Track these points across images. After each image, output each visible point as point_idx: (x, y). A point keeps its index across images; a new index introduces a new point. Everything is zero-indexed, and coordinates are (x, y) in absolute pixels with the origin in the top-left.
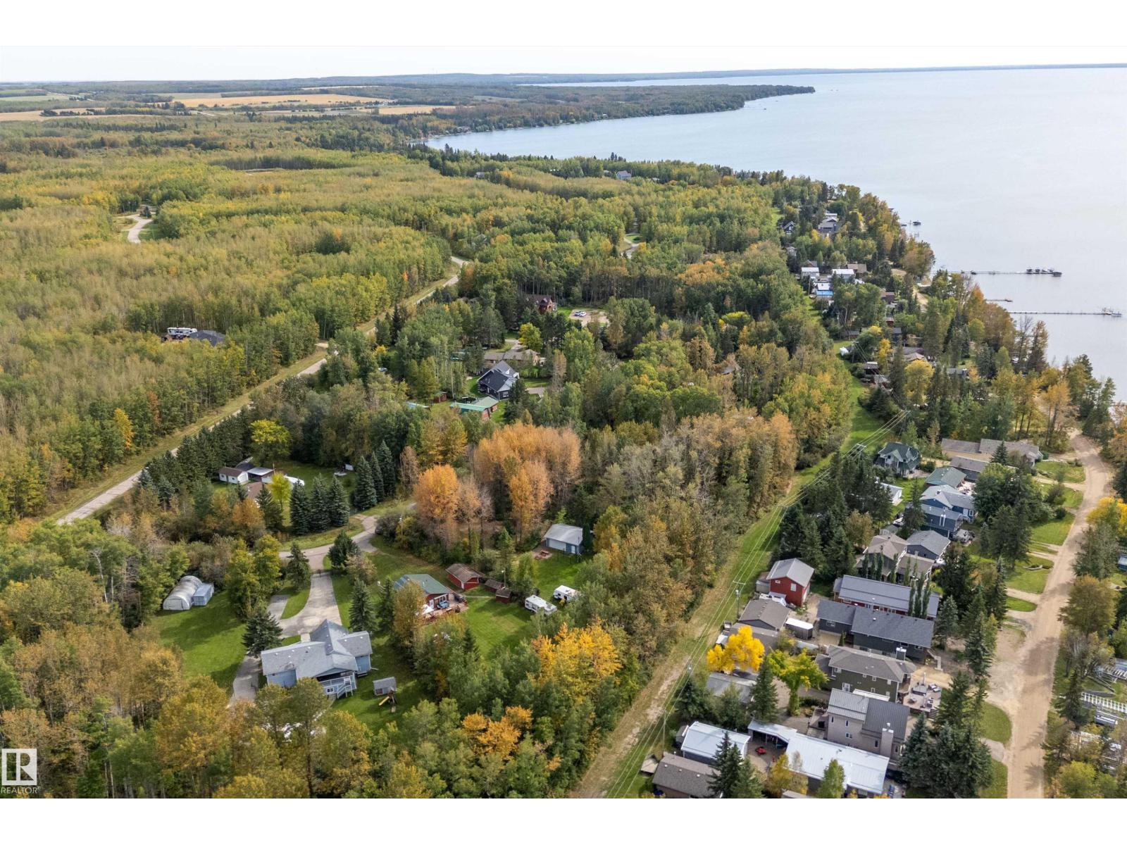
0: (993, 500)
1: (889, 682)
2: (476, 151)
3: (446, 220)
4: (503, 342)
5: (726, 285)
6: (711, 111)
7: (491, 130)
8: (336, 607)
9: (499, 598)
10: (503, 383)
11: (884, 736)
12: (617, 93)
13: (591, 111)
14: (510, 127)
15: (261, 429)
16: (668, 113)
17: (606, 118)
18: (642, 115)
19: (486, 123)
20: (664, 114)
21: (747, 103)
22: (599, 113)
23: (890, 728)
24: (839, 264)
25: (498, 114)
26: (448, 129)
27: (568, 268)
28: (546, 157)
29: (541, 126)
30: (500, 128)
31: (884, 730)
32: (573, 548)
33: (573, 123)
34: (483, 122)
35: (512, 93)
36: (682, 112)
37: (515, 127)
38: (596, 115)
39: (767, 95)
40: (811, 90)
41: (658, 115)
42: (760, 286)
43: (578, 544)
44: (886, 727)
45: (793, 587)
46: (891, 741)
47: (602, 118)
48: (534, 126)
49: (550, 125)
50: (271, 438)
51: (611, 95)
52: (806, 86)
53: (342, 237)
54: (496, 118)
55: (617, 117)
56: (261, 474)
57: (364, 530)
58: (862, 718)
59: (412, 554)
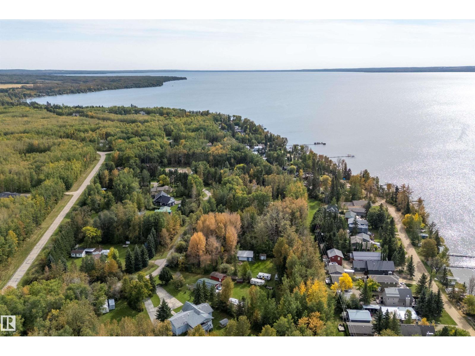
0: (376, 220)
1: (394, 283)
2: (63, 104)
3: (82, 135)
4: (150, 184)
5: (230, 155)
6: (151, 86)
7: (56, 95)
8: (174, 298)
9: (238, 282)
10: (170, 200)
11: (407, 300)
12: (106, 79)
13: (99, 86)
14: (65, 94)
15: (89, 230)
16: (133, 87)
17: (107, 89)
18: (123, 88)
19: (53, 92)
20: (132, 88)
21: (164, 83)
22: (104, 87)
23: (409, 297)
24: (255, 145)
25: (57, 87)
26: (35, 95)
27: (159, 152)
28: (99, 106)
29: (79, 93)
30: (60, 94)
31: (407, 298)
32: (250, 259)
33: (93, 91)
34: (50, 92)
35: (55, 79)
36: (139, 87)
37: (67, 93)
38: (103, 88)
39: (169, 81)
40: (185, 79)
41: (129, 88)
42: (243, 154)
43: (252, 257)
44: (407, 297)
45: (339, 259)
46: (409, 302)
47: (105, 89)
48: (76, 93)
49: (83, 92)
50: (95, 234)
51: (103, 79)
52: (183, 77)
53: (38, 144)
54: (57, 90)
55: (112, 89)
56: (92, 251)
57: (158, 267)
58: (399, 296)
59: (188, 272)
